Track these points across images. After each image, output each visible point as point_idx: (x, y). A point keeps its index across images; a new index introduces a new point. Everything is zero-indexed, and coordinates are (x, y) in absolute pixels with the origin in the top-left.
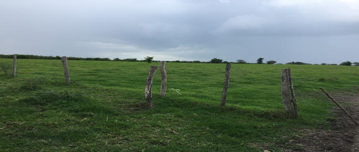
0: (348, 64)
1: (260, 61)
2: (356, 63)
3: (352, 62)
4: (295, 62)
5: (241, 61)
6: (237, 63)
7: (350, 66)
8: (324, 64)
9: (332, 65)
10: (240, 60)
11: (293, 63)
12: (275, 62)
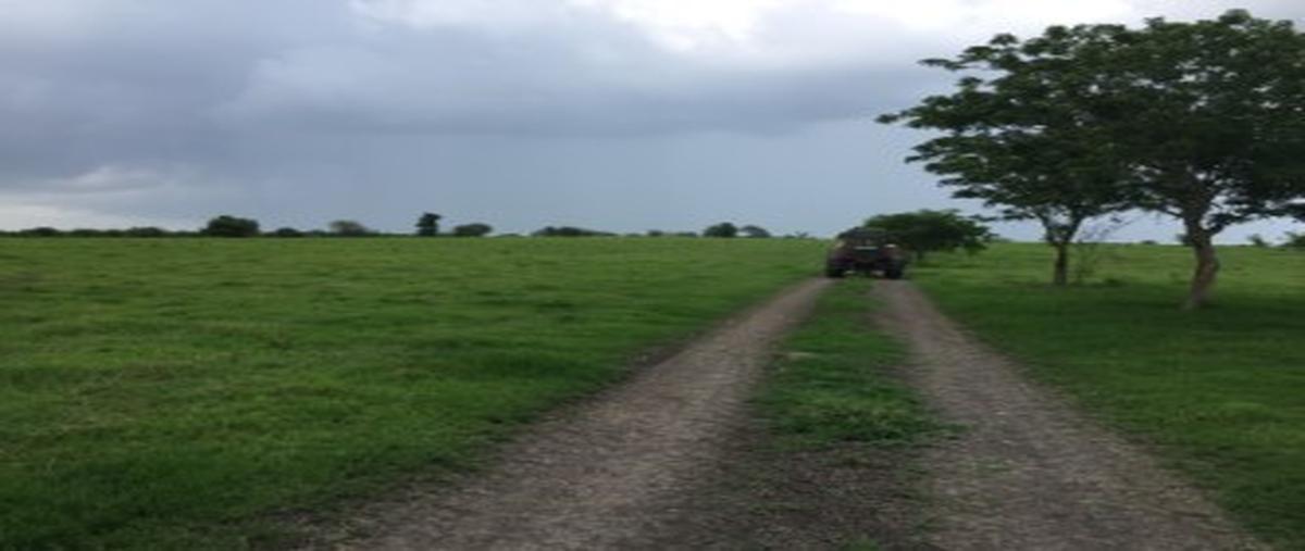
0: (726, 231)
1: (429, 224)
2: (750, 229)
3: (738, 223)
4: (558, 225)
5: (351, 224)
6: (331, 235)
7: (734, 240)
8: (655, 234)
9: (682, 235)
10: (341, 224)
11: (550, 232)
12: (484, 229)
